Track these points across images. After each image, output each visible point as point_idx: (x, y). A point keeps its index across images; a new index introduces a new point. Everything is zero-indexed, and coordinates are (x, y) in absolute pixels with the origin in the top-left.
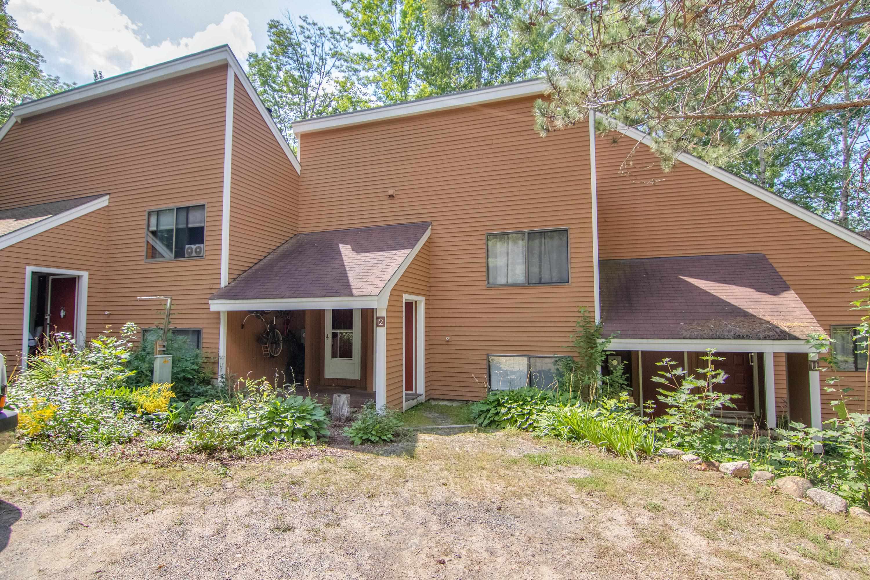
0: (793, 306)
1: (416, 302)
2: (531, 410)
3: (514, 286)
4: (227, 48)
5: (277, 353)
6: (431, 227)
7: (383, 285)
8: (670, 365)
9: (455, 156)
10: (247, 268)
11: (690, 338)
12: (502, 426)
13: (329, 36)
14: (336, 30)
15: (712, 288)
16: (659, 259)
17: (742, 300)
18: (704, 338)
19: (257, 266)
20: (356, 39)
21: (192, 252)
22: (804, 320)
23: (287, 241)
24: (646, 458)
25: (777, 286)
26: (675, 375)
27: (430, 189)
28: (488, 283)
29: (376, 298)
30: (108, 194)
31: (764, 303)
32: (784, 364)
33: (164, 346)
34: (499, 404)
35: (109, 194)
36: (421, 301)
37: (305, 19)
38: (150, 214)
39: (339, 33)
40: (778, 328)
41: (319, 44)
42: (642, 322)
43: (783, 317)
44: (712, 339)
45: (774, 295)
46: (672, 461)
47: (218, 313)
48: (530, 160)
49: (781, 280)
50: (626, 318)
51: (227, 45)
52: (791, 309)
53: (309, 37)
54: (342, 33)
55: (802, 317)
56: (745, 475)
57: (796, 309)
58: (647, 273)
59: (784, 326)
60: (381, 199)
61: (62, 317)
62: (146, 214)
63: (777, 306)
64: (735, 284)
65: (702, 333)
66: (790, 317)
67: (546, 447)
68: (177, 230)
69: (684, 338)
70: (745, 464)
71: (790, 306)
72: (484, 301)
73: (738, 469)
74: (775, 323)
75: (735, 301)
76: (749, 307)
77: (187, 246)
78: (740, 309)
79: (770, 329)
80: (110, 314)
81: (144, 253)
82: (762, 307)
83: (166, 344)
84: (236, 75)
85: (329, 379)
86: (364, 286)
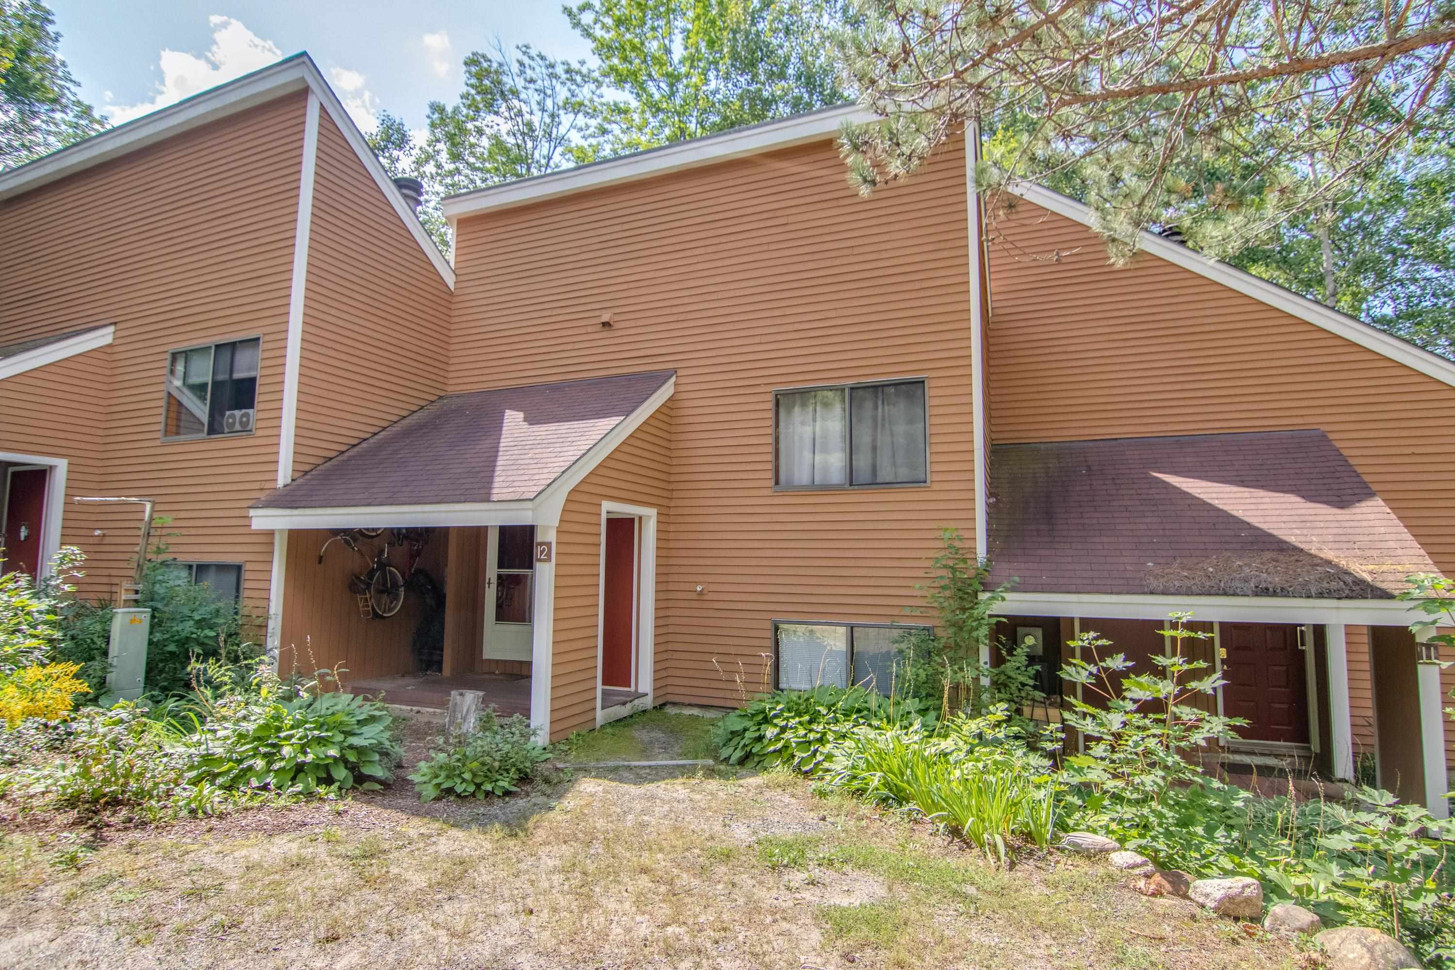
0: (1383, 530)
1: (640, 518)
2: (825, 734)
3: (827, 488)
4: (305, 59)
5: (390, 610)
6: (673, 379)
7: (549, 481)
8: (1097, 647)
9: (720, 247)
10: (334, 454)
11: (1164, 593)
12: (765, 764)
13: (564, 76)
14: (575, 66)
15: (1215, 495)
16: (1114, 442)
17: (1274, 519)
18: (1192, 594)
19: (356, 449)
20: (607, 80)
21: (234, 423)
22: (1405, 560)
23: (422, 407)
24: (1031, 853)
25: (1350, 491)
26: (1106, 670)
27: (675, 310)
28: (777, 483)
29: (529, 505)
30: (111, 324)
31: (1322, 525)
32: (1366, 648)
33: (137, 592)
34: (767, 720)
35: (115, 323)
36: (649, 517)
37: (525, 49)
38: (175, 356)
39: (578, 72)
40: (1350, 574)
41: (549, 92)
42: (1070, 559)
43: (1359, 553)
44: (1210, 594)
45: (1342, 508)
46: (1085, 866)
47: (271, 533)
48: (857, 251)
49: (1357, 480)
50: (1041, 552)
51: (305, 54)
52: (1376, 538)
53: (532, 81)
54: (584, 70)
55: (1400, 552)
56: (1247, 912)
57: (1388, 537)
58: (1089, 468)
59: (1362, 570)
60: (589, 329)
61: (22, 538)
62: (168, 356)
63: (1350, 531)
64: (1262, 487)
65: (1189, 583)
66: (1375, 553)
67: (824, 819)
68: (215, 383)
69: (1152, 593)
70: (1248, 886)
71: (1375, 530)
72: (768, 518)
73: (1231, 899)
74: (1343, 563)
75: (1261, 520)
76: (1289, 532)
77: (228, 413)
78: (1271, 535)
79: (1330, 577)
80: (104, 536)
81: (161, 427)
82: (1316, 532)
83: (140, 587)
84: (322, 107)
85: (490, 660)
86: (516, 484)
